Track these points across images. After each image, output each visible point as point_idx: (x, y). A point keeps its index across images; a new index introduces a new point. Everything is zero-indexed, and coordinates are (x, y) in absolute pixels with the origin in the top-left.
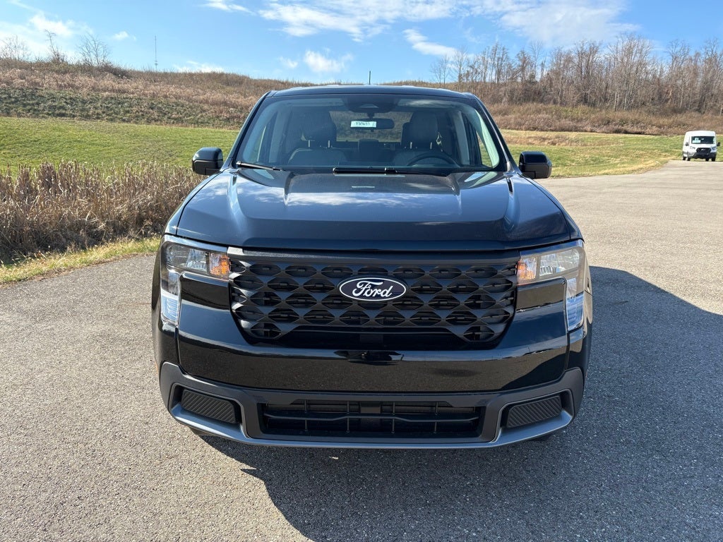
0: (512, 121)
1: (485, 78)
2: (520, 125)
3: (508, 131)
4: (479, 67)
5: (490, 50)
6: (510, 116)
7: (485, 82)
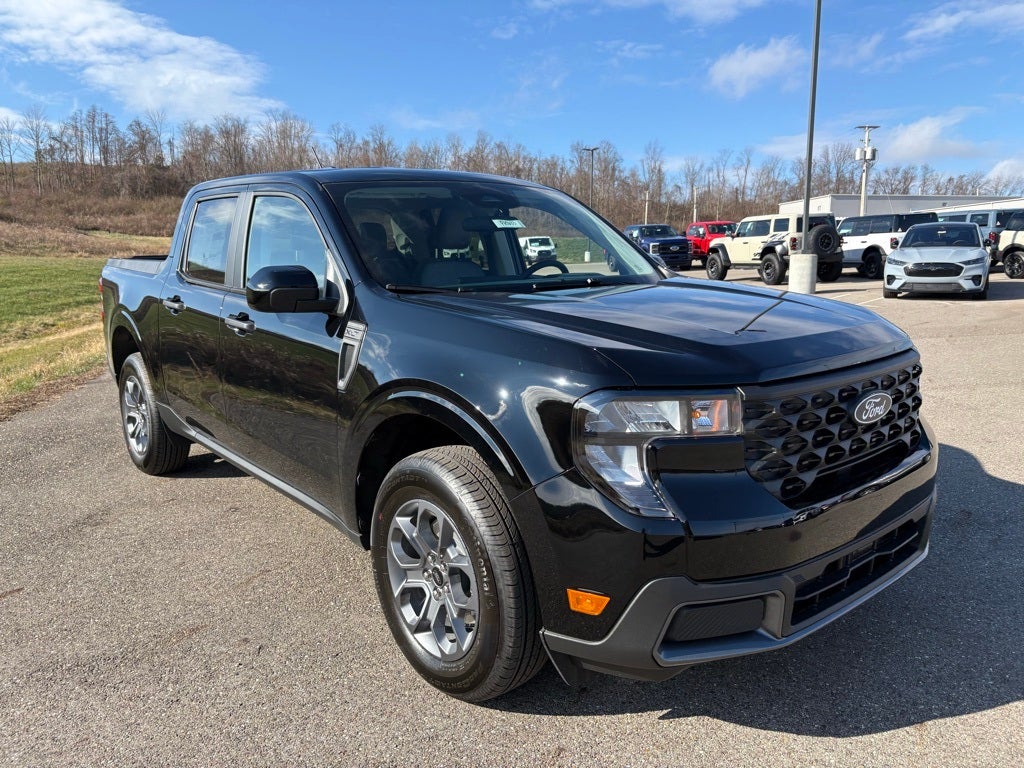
0: (145, 223)
1: (82, 157)
2: (159, 229)
3: (141, 238)
4: (70, 141)
5: (84, 116)
6: (138, 216)
7: (83, 164)
